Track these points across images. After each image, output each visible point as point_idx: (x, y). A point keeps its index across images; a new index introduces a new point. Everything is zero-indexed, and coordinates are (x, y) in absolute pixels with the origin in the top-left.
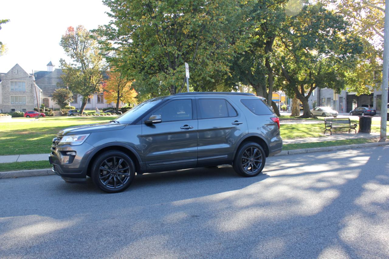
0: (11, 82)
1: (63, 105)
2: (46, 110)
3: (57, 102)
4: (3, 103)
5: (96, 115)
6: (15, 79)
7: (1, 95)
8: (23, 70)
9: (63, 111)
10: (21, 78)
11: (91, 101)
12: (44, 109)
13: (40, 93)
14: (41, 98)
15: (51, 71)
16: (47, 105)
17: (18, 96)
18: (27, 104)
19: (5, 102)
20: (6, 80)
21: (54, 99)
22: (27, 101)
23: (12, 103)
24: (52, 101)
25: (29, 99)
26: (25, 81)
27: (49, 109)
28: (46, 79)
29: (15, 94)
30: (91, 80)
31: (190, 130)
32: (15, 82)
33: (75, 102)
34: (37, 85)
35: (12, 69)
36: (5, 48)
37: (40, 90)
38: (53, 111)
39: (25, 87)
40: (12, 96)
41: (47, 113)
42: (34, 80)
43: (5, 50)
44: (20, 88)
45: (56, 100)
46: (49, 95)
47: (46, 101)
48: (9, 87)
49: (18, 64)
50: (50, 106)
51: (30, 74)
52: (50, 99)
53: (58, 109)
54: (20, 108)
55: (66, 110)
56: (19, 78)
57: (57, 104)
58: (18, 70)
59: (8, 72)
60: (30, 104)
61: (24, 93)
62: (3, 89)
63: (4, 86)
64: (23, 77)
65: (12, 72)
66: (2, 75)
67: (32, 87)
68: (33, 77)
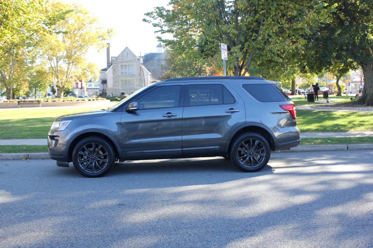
0: (121, 65)
4: (113, 87)
6: (126, 62)
7: (112, 78)
8: (133, 53)
13: (149, 75)
14: (150, 81)
15: (160, 52)
17: (127, 79)
18: (136, 88)
19: (115, 86)
20: (116, 63)
22: (136, 84)
23: (122, 86)
25: (138, 82)
26: (133, 64)
28: (156, 61)
29: (125, 78)
31: (172, 118)
32: (125, 65)
34: (147, 68)
35: (122, 52)
36: (114, 32)
37: (148, 73)
39: (134, 70)
40: (122, 79)
42: (142, 62)
44: (129, 71)
46: (158, 78)
48: (119, 71)
49: (128, 47)
51: (139, 57)
54: (130, 91)
56: (129, 61)
58: (127, 53)
60: (139, 88)
61: (133, 76)
62: (113, 73)
63: (114, 70)
64: (132, 60)
65: (122, 55)
66: (113, 58)
67: (140, 70)
68: (141, 60)
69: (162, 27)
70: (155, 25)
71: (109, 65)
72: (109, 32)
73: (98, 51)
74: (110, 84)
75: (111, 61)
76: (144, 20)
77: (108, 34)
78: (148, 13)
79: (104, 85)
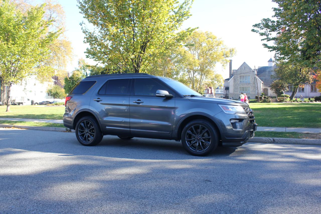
0: (240, 76)
1: (279, 94)
2: (264, 98)
3: (274, 92)
4: (234, 92)
5: (300, 102)
6: (243, 73)
7: (233, 86)
8: (249, 67)
9: (278, 99)
10: (247, 72)
11: (305, 90)
12: (263, 97)
13: (261, 84)
14: (262, 88)
15: (271, 66)
16: (267, 94)
17: (244, 86)
18: (251, 93)
19: (235, 91)
20: (237, 75)
21: (272, 89)
22: (251, 90)
24: (271, 90)
25: (253, 89)
26: (249, 75)
27: (267, 97)
28: (267, 73)
30: (302, 72)
32: (243, 76)
33: (290, 91)
34: (260, 78)
35: (241, 66)
36: (235, 51)
37: (261, 82)
38: (270, 98)
39: (250, 79)
40: (240, 86)
41: (266, 100)
42: (256, 73)
43: (234, 52)
44: (246, 80)
45: (274, 90)
46: (269, 86)
47: (265, 90)
48: (238, 80)
49: (245, 62)
50: (269, 95)
51: (254, 69)
52: (269, 88)
53: (275, 97)
55: (281, 98)
56: (246, 73)
57: (275, 93)
58: (245, 67)
59: (238, 69)
60: (253, 93)
61: (249, 84)
62: (234, 82)
63: (235, 80)
64: (249, 72)
65: (241, 68)
66: (234, 71)
67: (255, 80)
68: (255, 72)
69: (268, 36)
70: (262, 34)
71: (231, 75)
72: (231, 51)
73: (223, 65)
74: (231, 90)
75: (233, 73)
76: (253, 30)
77: (231, 53)
78: (256, 24)
79: (227, 91)
